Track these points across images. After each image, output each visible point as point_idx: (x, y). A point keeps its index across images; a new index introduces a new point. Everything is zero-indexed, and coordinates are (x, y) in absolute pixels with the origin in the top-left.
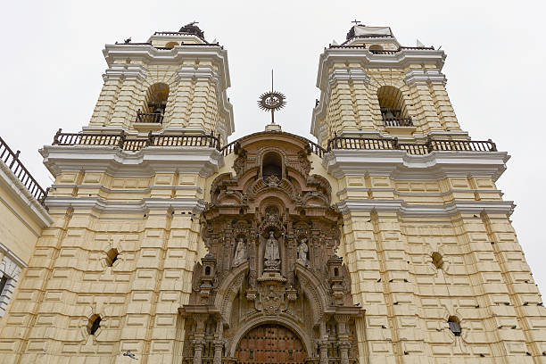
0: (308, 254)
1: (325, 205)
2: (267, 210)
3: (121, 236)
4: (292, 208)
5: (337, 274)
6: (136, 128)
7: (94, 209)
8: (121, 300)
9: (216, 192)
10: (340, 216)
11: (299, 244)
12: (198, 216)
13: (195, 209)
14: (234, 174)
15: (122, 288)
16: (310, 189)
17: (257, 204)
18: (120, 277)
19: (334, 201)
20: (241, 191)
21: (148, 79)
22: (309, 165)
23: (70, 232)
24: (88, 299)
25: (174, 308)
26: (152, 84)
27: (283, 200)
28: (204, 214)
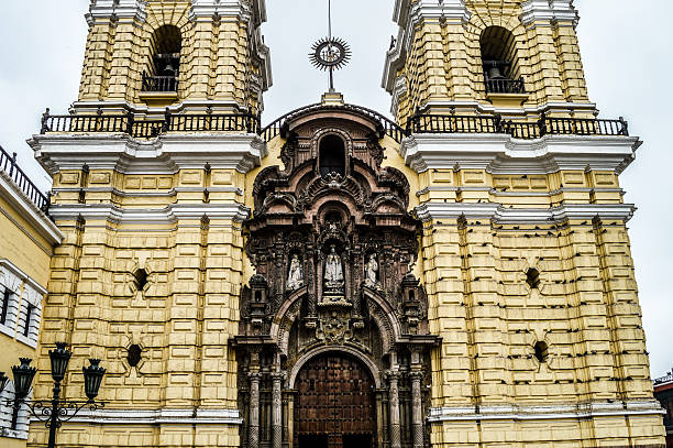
0: (377, 272)
1: (402, 211)
2: (327, 218)
3: (148, 254)
4: (358, 215)
5: (412, 297)
6: (143, 100)
7: (109, 219)
8: (159, 328)
9: (260, 194)
10: (419, 224)
11: (367, 261)
12: (239, 226)
13: (235, 219)
14: (282, 168)
15: (159, 315)
16: (382, 190)
17: (315, 211)
18: (154, 303)
19: (413, 204)
20: (293, 194)
21: (150, 19)
22: (381, 153)
23: (86, 250)
24: (122, 328)
25: (224, 338)
26: (156, 27)
27: (348, 204)
28: (246, 223)
